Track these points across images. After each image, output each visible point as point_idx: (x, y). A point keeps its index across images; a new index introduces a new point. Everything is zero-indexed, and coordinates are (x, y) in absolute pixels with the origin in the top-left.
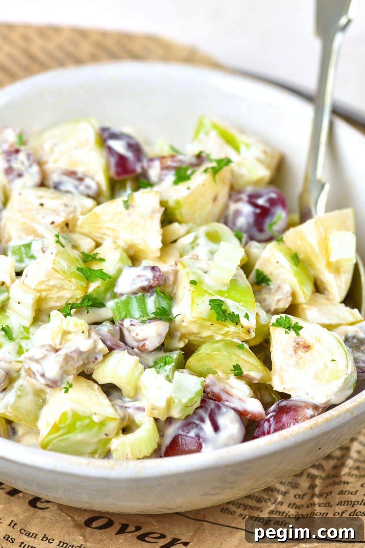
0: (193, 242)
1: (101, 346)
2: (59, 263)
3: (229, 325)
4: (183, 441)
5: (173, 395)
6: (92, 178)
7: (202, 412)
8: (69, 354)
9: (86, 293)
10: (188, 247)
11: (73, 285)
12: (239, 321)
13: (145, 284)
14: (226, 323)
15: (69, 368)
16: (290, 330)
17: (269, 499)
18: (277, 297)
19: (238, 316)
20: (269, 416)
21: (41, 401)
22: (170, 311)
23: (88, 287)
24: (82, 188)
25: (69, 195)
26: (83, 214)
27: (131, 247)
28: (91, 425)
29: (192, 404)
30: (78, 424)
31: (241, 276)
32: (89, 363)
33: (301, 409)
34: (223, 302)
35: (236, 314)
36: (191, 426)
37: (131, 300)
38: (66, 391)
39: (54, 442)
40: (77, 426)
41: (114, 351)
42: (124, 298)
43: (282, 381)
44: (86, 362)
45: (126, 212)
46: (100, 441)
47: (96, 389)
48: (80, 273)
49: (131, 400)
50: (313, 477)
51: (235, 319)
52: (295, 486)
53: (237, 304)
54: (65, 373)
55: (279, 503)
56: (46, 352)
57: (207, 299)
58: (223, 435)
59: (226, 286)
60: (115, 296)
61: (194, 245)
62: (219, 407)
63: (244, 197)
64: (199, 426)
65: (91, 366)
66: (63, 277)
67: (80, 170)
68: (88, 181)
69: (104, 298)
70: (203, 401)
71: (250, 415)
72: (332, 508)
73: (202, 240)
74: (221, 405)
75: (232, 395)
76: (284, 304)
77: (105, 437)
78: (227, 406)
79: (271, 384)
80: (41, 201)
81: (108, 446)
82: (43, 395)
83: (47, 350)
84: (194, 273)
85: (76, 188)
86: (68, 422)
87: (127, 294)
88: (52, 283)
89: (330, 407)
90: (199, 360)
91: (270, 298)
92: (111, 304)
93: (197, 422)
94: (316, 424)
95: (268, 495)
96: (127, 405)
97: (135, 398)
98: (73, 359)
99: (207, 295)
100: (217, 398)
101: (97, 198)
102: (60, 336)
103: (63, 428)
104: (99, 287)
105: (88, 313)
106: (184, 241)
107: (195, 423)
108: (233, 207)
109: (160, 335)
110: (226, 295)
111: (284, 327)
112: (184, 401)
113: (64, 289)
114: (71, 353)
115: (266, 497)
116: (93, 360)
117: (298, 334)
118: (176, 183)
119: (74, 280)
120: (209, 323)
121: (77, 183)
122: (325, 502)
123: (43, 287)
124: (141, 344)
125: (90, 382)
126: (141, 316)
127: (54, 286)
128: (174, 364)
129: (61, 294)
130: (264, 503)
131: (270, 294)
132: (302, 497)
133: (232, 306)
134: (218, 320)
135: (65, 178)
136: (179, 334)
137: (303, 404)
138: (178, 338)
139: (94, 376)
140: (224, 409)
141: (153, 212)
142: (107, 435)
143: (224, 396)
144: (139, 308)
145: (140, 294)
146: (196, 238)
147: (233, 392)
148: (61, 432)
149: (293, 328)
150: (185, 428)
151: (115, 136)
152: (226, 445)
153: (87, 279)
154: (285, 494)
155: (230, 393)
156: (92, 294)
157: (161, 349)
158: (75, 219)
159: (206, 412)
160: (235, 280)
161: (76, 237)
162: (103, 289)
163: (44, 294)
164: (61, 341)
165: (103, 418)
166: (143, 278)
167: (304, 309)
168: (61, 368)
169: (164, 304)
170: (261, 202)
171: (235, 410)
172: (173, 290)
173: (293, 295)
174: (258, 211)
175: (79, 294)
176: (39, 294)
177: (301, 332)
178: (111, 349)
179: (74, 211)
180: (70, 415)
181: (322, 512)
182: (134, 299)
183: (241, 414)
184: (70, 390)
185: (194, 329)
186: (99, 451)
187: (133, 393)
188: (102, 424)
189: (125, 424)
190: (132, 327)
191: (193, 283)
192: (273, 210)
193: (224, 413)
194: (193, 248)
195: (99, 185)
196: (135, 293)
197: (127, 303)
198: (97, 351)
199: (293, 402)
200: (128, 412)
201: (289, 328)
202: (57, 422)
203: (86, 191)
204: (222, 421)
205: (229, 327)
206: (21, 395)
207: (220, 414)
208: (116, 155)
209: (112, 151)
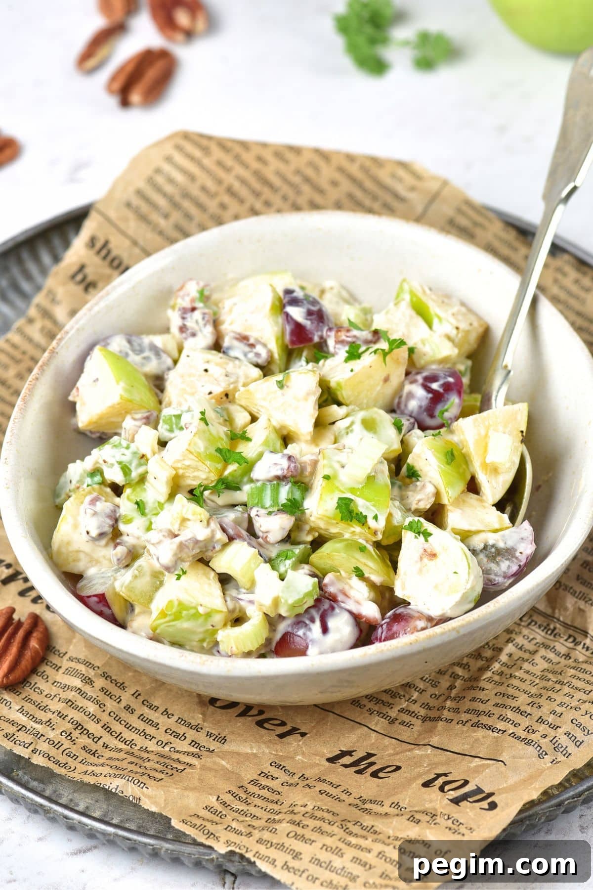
0: (348, 428)
1: (220, 535)
2: (195, 444)
3: (354, 526)
4: (291, 639)
5: (281, 595)
6: (265, 345)
7: (314, 612)
8: (184, 542)
9: (221, 475)
10: (343, 432)
11: (207, 468)
12: (366, 522)
13: (279, 473)
14: (351, 523)
15: (184, 555)
16: (419, 535)
17: (404, 696)
18: (419, 497)
19: (366, 517)
20: (384, 622)
21: (158, 583)
22: (302, 503)
23: (225, 468)
24: (251, 355)
25: (237, 362)
26: (245, 385)
27: (283, 427)
28: (196, 616)
29: (301, 604)
30: (184, 613)
31: (383, 472)
32: (207, 551)
33: (413, 621)
34: (353, 500)
35: (364, 514)
36: (300, 625)
37: (266, 487)
38: (178, 579)
39: (162, 627)
40: (183, 615)
41: (235, 541)
42: (259, 484)
43: (403, 588)
44: (204, 550)
45: (279, 392)
46: (207, 631)
47: (211, 578)
48: (218, 455)
49: (248, 592)
50: (455, 676)
51: (362, 520)
52: (435, 684)
53: (368, 504)
54: (178, 559)
55: (413, 700)
56: (162, 538)
57: (337, 495)
58: (331, 638)
59: (360, 483)
60: (251, 481)
61: (349, 430)
62: (333, 608)
63: (420, 378)
64: (308, 627)
65: (210, 554)
66: (197, 459)
67: (253, 336)
68: (259, 349)
69: (241, 481)
70: (318, 601)
71: (364, 619)
72: (458, 715)
73: (358, 427)
74: (335, 606)
75: (350, 596)
76: (426, 505)
77: (211, 627)
78: (342, 608)
79: (393, 588)
80: (206, 366)
81: (215, 636)
82: (161, 577)
83: (164, 536)
84: (331, 467)
85: (245, 355)
86: (174, 610)
87: (263, 480)
88: (187, 463)
89: (444, 620)
90: (321, 558)
91: (413, 496)
92: (247, 488)
93: (307, 622)
94: (417, 640)
95: (405, 691)
96: (240, 596)
97: (251, 590)
98: (187, 547)
99: (337, 492)
100: (333, 599)
101: (266, 369)
102: (179, 522)
103: (170, 615)
104: (235, 471)
105: (219, 497)
106: (341, 425)
107: (305, 623)
108: (408, 388)
109: (284, 529)
110: (358, 493)
111: (414, 532)
112: (291, 601)
113: (198, 470)
114: (186, 541)
115: (402, 693)
116: (212, 548)
117: (427, 541)
118: (347, 360)
119: (208, 463)
120: (335, 522)
121: (247, 349)
122: (455, 707)
123: (179, 465)
124: (265, 535)
125: (208, 569)
126: (271, 506)
127: (189, 466)
128: (294, 559)
129: (196, 474)
130: (398, 699)
131: (414, 491)
132: (437, 697)
133: (362, 505)
134: (342, 520)
135: (236, 343)
136: (307, 528)
137: (416, 615)
138: (306, 532)
139: (210, 564)
140: (337, 610)
141: (308, 394)
142: (213, 626)
143: (340, 598)
144: (272, 496)
145: (275, 482)
146: (352, 423)
147: (352, 593)
148: (167, 619)
149: (423, 533)
150: (294, 626)
151: (295, 302)
152: (333, 651)
153: (225, 461)
154: (422, 692)
155: (348, 594)
156: (228, 477)
157: (287, 541)
158: (236, 390)
159: (318, 611)
160: (374, 476)
161: (233, 408)
162: (240, 472)
163: (181, 472)
164: (180, 527)
165: (209, 610)
166: (279, 467)
167: (448, 510)
168: (175, 554)
169: (297, 495)
170: (435, 386)
171: (350, 612)
172: (311, 480)
173: (437, 494)
174: (430, 395)
175: (214, 477)
176: (174, 472)
177: (429, 539)
178: (231, 539)
179: (236, 382)
180: (176, 603)
181: (448, 718)
182: (269, 486)
183: (357, 618)
184: (183, 577)
185: (322, 525)
186: (207, 640)
187: (248, 585)
188: (208, 615)
189: (235, 616)
190: (257, 517)
191: (327, 477)
192: (446, 396)
193: (337, 615)
194: (347, 433)
195: (270, 354)
196: (270, 481)
197: (261, 490)
198: (215, 540)
199: (409, 611)
200: (239, 604)
201: (419, 533)
202: (164, 609)
203: (255, 360)
204: (331, 623)
205: (354, 527)
206: (138, 575)
207: (332, 615)
208: (292, 323)
209: (289, 318)
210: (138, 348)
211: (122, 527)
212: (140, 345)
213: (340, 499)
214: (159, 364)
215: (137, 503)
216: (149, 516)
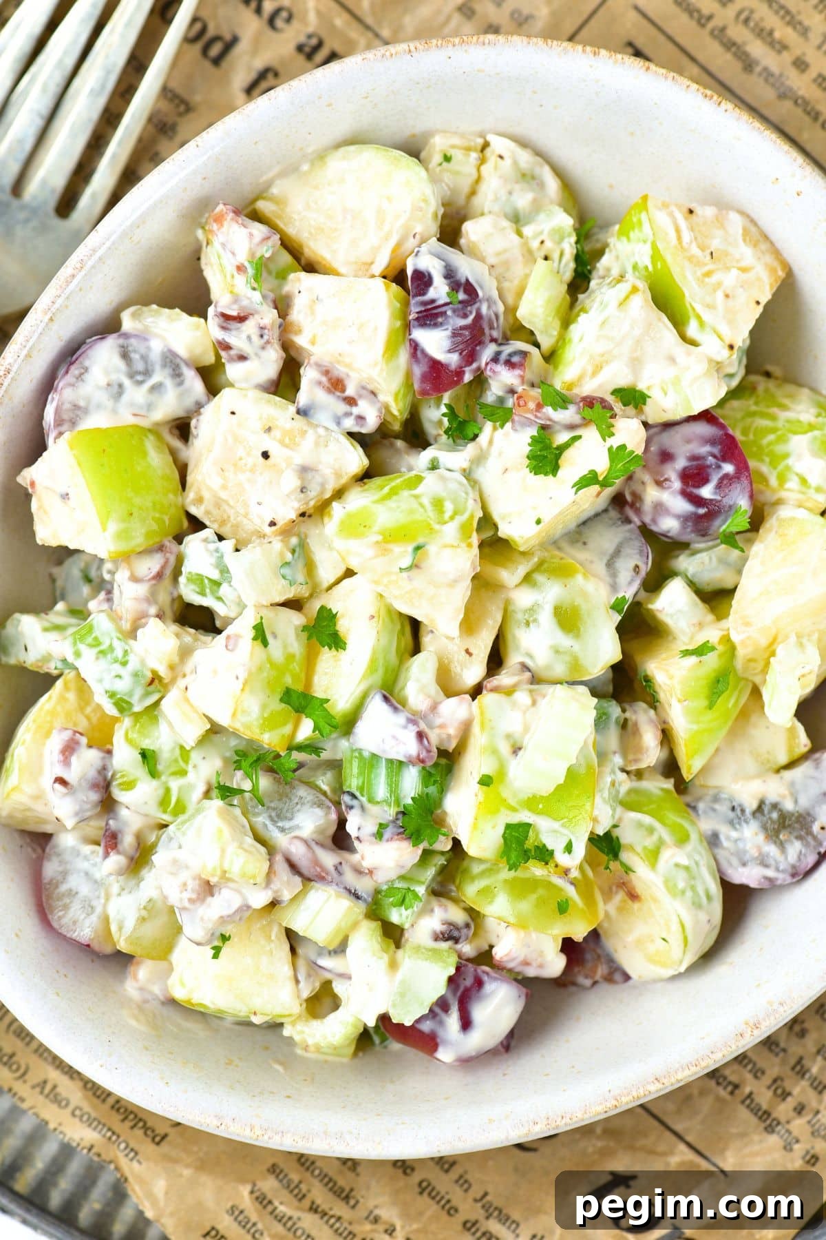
2: (243, 711)
3: (531, 867)
6: (374, 397)
9: (290, 743)
12: (552, 858)
14: (525, 865)
19: (551, 850)
23: (296, 727)
24: (349, 420)
25: (321, 430)
34: (531, 824)
35: (549, 845)
37: (377, 761)
38: (217, 955)
41: (315, 886)
48: (286, 706)
51: (544, 855)
53: (556, 825)
57: (503, 820)
58: (476, 1036)
62: (480, 984)
64: (438, 1018)
67: (352, 380)
68: (363, 407)
73: (546, 617)
84: (495, 754)
85: (339, 419)
93: (437, 1010)
99: (503, 812)
107: (433, 1012)
109: (402, 867)
110: (542, 808)
121: (342, 408)
133: (546, 831)
135: (322, 396)
144: (387, 783)
153: (297, 711)
159: (455, 991)
165: (269, 1018)
178: (308, 882)
184: (224, 954)
191: (486, 781)
193: (488, 993)
197: (369, 766)
203: (357, 429)
206: (146, 917)
207: (480, 999)
208: (424, 361)
209: (419, 353)
210: (140, 366)
211: (118, 794)
212: (144, 358)
213: (508, 826)
214: (181, 396)
215: (144, 754)
216: (163, 778)
